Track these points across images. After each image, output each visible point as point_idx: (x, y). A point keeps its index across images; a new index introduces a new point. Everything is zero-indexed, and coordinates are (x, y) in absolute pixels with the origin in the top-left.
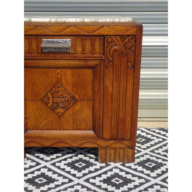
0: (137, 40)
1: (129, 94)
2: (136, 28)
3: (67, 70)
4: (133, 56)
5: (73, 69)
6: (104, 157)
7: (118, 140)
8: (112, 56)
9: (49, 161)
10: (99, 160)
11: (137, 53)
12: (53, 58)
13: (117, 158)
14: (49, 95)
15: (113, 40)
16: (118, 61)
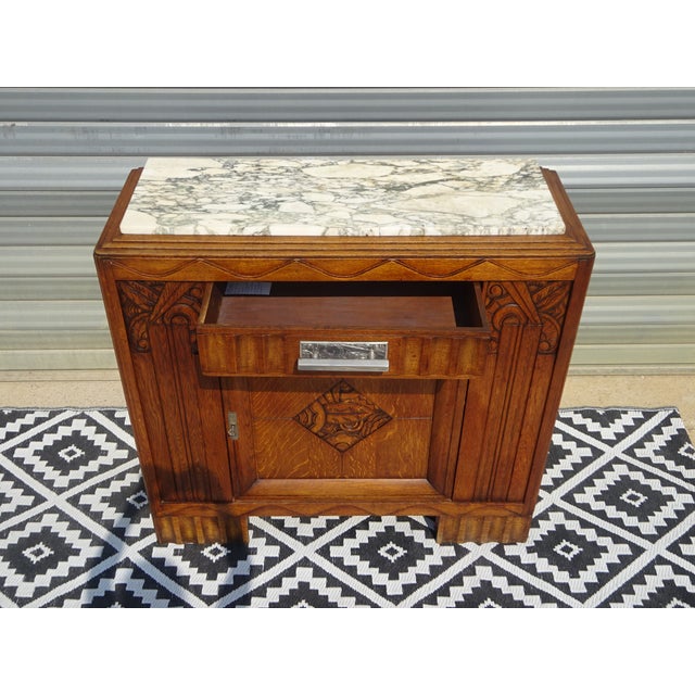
0: (573, 294)
1: (534, 410)
2: (575, 266)
4: (558, 327)
6: (450, 533)
7: (492, 501)
8: (497, 326)
10: (439, 533)
11: (568, 322)
13: (485, 535)
14: (317, 408)
15: (504, 292)
16: (514, 339)
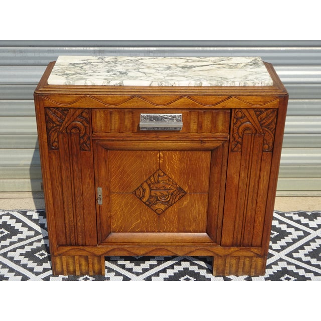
0: (279, 116)
1: (263, 186)
2: (278, 100)
3: (173, 152)
4: (272, 135)
5: (182, 152)
6: (221, 269)
7: (243, 246)
8: (241, 136)
9: (141, 274)
10: (214, 272)
11: (277, 133)
12: (154, 139)
13: (240, 270)
14: (146, 186)
15: (243, 115)
16: (250, 143)
